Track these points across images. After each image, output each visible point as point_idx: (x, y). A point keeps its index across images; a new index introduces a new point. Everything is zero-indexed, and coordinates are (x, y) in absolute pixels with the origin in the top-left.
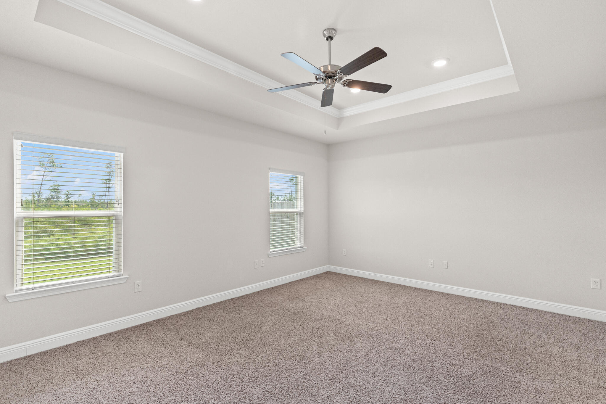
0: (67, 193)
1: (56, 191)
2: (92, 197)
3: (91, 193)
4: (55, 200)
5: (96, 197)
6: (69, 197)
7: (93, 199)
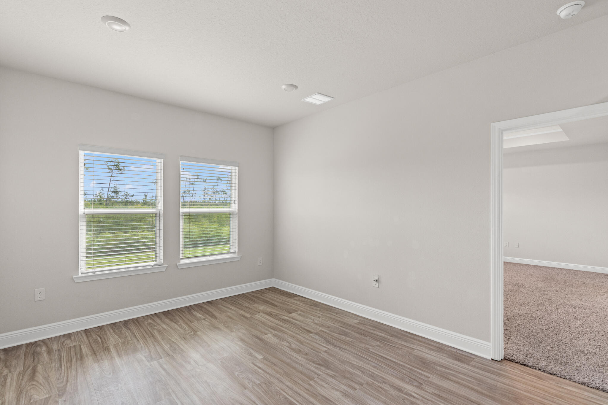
0: (126, 194)
1: (116, 192)
2: (144, 197)
3: (143, 194)
4: (115, 200)
5: (148, 198)
6: (128, 197)
7: (146, 199)
